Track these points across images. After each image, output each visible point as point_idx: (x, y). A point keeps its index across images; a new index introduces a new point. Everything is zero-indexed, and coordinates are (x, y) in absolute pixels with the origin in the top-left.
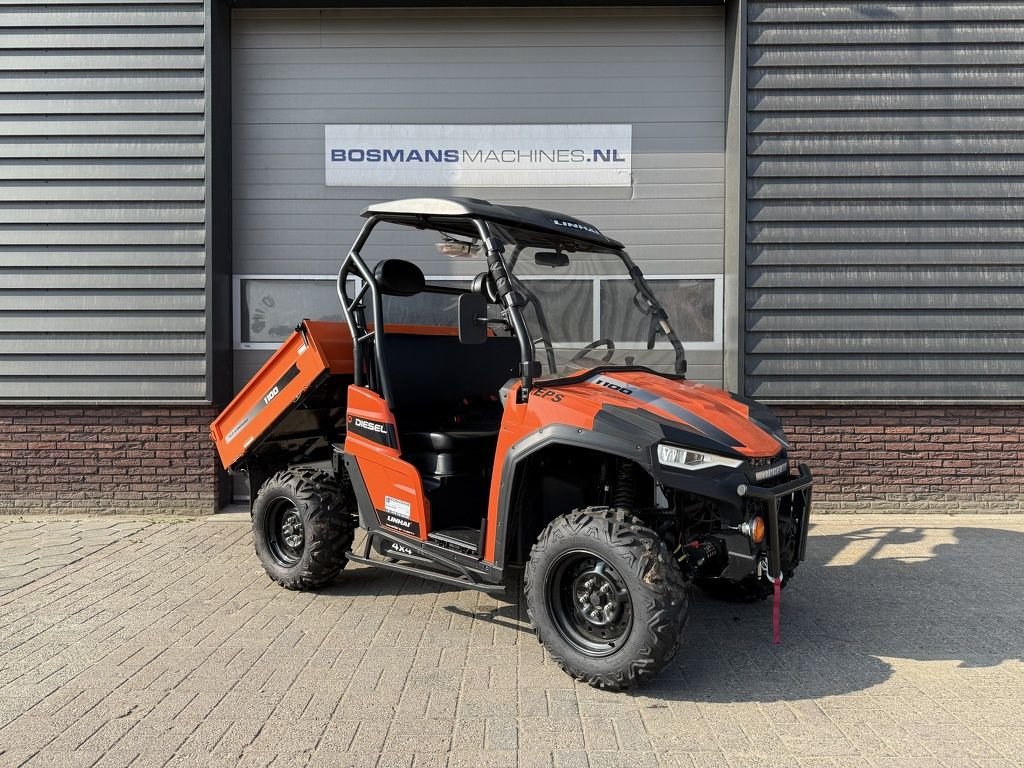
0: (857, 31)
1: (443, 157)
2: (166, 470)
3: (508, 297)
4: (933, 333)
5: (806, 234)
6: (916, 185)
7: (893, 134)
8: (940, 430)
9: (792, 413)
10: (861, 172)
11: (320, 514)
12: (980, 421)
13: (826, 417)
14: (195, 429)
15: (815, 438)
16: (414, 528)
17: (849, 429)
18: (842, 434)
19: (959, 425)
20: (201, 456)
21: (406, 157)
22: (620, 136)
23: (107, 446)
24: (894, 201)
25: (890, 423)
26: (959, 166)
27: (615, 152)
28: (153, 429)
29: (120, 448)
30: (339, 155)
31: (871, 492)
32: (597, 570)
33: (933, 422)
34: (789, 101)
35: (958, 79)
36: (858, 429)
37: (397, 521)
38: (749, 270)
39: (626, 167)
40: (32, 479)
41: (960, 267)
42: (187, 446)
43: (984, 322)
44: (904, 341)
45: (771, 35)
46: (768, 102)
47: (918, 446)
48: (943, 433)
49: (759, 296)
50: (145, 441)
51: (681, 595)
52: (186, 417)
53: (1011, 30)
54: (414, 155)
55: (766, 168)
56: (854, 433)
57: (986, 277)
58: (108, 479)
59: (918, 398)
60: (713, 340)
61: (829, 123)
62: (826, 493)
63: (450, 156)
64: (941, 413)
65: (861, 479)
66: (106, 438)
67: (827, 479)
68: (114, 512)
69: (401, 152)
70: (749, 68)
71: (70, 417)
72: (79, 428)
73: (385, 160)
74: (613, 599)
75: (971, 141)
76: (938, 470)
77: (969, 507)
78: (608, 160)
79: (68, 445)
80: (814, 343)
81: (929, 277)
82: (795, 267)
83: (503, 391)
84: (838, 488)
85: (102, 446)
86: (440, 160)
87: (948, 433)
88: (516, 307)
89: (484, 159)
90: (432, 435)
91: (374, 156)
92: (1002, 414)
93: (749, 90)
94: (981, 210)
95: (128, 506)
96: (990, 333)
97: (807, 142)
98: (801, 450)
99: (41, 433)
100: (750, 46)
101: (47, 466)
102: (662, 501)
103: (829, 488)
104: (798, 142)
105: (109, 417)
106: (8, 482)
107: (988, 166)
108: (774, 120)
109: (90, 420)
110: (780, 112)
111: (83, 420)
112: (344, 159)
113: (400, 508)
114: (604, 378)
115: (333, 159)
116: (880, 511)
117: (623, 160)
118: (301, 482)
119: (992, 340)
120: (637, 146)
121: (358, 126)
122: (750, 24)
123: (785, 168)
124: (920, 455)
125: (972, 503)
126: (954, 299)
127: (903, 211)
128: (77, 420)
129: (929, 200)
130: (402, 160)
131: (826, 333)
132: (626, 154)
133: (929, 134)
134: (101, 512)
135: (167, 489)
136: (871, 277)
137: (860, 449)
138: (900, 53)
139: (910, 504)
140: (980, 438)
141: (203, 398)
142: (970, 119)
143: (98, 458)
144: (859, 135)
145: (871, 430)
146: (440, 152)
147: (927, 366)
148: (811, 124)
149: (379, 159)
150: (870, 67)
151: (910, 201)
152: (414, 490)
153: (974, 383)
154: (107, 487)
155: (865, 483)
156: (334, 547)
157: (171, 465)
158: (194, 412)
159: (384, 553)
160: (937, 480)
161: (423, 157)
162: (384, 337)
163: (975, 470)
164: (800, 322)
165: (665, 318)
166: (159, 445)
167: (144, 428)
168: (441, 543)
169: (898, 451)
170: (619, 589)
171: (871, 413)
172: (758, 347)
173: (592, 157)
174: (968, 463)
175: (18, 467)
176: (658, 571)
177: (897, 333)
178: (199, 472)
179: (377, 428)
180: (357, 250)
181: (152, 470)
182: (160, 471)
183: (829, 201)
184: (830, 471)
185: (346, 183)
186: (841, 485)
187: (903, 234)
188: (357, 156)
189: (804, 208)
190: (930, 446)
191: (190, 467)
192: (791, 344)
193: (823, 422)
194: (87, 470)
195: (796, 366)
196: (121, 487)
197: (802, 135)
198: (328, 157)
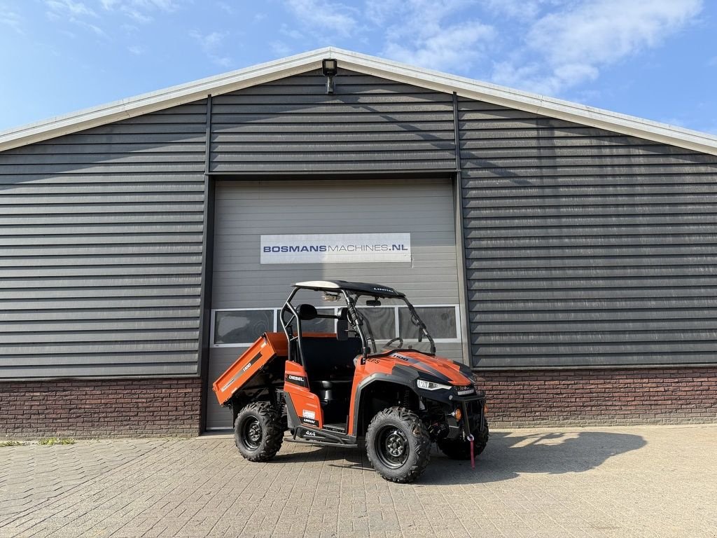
0: (514, 191)
1: (319, 249)
2: (174, 413)
3: (356, 321)
4: (564, 333)
5: (496, 285)
6: (548, 261)
7: (535, 237)
8: (573, 382)
9: (497, 374)
10: (521, 255)
11: (269, 422)
12: (592, 378)
13: (514, 376)
14: (190, 390)
15: (510, 388)
16: (317, 423)
17: (527, 383)
18: (524, 385)
19: (582, 380)
20: (193, 404)
21: (300, 249)
22: (405, 238)
23: (144, 400)
24: (538, 268)
25: (547, 379)
26: (568, 252)
27: (403, 246)
28: (168, 391)
29: (150, 402)
30: (267, 249)
31: (541, 416)
32: (395, 433)
33: (569, 378)
35: (563, 212)
36: (532, 383)
37: (309, 421)
38: (470, 303)
39: (408, 253)
40: (102, 420)
41: (574, 300)
42: (186, 399)
43: (589, 327)
44: (550, 337)
45: (473, 193)
46: (474, 223)
47: (563, 391)
48: (574, 384)
49: (476, 315)
50: (164, 398)
51: (428, 440)
52: (186, 384)
53: (586, 189)
54: (305, 249)
55: (474, 254)
56: (530, 385)
57: (587, 305)
58: (141, 419)
59: (560, 366)
60: (456, 337)
61: (503, 233)
62: (518, 417)
63: (322, 248)
64: (572, 374)
65: (536, 409)
66: (143, 397)
67: (518, 409)
68: (145, 437)
69: (298, 247)
70: (463, 208)
71: (125, 385)
72: (129, 391)
73: (290, 251)
74: (402, 445)
75: (572, 240)
76: (574, 403)
77: (592, 423)
78: (399, 249)
79: (122, 401)
80: (505, 339)
81: (559, 305)
82: (492, 301)
83: (355, 360)
84: (523, 414)
85: (140, 400)
86: (317, 250)
87: (577, 384)
88: (360, 325)
89: (338, 250)
90: (323, 382)
91: (285, 249)
92: (602, 373)
93: (464, 218)
94: (581, 272)
95: (152, 433)
96: (592, 332)
97: (494, 241)
98: (503, 394)
99: (108, 394)
100: (463, 198)
101: (111, 412)
102: (422, 407)
103: (519, 414)
104: (489, 242)
105: (145, 385)
106: (89, 422)
107: (582, 252)
108: (477, 232)
109: (135, 387)
110: (480, 228)
111: (132, 387)
112: (270, 251)
113: (310, 415)
114: (396, 354)
115: (265, 251)
116: (546, 426)
117: (407, 249)
118: (260, 408)
119: (593, 336)
120: (413, 243)
121: (276, 235)
122: (462, 188)
123: (484, 253)
124: (564, 396)
125: (592, 421)
126: (572, 316)
127: (543, 273)
128: (128, 387)
129: (555, 268)
130: (298, 251)
131: (511, 334)
132: (408, 247)
133: (553, 237)
134: (137, 437)
135: (174, 423)
136: (530, 305)
137: (533, 393)
138: (535, 200)
139: (561, 422)
140: (593, 386)
141: (195, 374)
142: (571, 230)
143: (138, 408)
144: (519, 238)
145: (538, 383)
147: (562, 350)
148: (495, 233)
149: (287, 251)
150: (521, 207)
151: (546, 268)
152: (317, 406)
153: (587, 358)
154: (142, 423)
155: (538, 411)
156: (276, 439)
157: (176, 410)
158: (190, 381)
159: (302, 437)
160: (574, 408)
161: (309, 249)
162: (302, 339)
163: (592, 403)
164: (497, 328)
165: (425, 328)
166: (171, 399)
167: (164, 390)
168: (329, 429)
169: (552, 394)
170: (404, 440)
171: (537, 374)
172: (478, 340)
173: (391, 248)
174: (588, 399)
175: (95, 413)
176: (418, 430)
177: (546, 333)
178: (191, 413)
179: (299, 379)
180: (289, 301)
181: (167, 413)
182: (170, 413)
183: (506, 269)
184: (519, 405)
185: (270, 263)
186: (525, 412)
187: (544, 284)
188: (276, 249)
189: (495, 273)
190: (569, 391)
191: (187, 411)
192: (493, 339)
193: (514, 379)
194: (132, 414)
195: (497, 350)
196: (149, 423)
197: (491, 238)
198: (262, 250)
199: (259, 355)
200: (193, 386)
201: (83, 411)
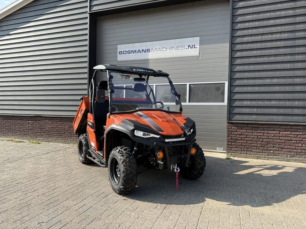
1: (146, 51)
5: (252, 67)
6: (293, 49)
7: (285, 32)
8: (301, 133)
9: (246, 125)
10: (272, 46)
13: (258, 127)
15: (254, 134)
16: (95, 150)
17: (266, 132)
18: (264, 133)
21: (137, 52)
22: (196, 40)
23: (67, 127)
24: (285, 55)
25: (282, 130)
27: (194, 46)
29: (69, 128)
30: (121, 53)
31: (274, 153)
33: (299, 130)
34: (247, 25)
36: (269, 132)
37: (93, 148)
38: (231, 80)
39: (197, 50)
40: (52, 134)
44: (288, 102)
45: (241, 4)
46: (239, 26)
47: (292, 139)
48: (303, 135)
49: (235, 88)
54: (139, 51)
55: (238, 47)
56: (268, 133)
58: (67, 135)
61: (261, 31)
62: (257, 152)
63: (148, 51)
64: (302, 128)
65: (270, 149)
66: (67, 125)
67: (258, 148)
68: (68, 143)
70: (233, 16)
71: (60, 120)
72: (61, 123)
73: (132, 53)
76: (300, 147)
78: (192, 48)
79: (59, 126)
80: (254, 103)
82: (248, 78)
84: (261, 151)
85: (65, 127)
87: (304, 135)
89: (157, 51)
91: (129, 52)
93: (233, 23)
95: (71, 142)
97: (253, 37)
98: (249, 138)
99: (54, 123)
100: (234, 9)
101: (55, 131)
103: (258, 151)
104: (249, 38)
105: (67, 120)
106: (48, 135)
108: (241, 31)
109: (64, 121)
110: (244, 29)
111: (62, 121)
113: (93, 144)
115: (119, 54)
116: (277, 160)
117: (197, 48)
120: (201, 43)
121: (125, 45)
122: (233, 1)
123: (245, 46)
124: (293, 142)
127: (289, 58)
128: (60, 121)
129: (298, 54)
130: (136, 53)
131: (258, 100)
132: (198, 46)
134: (65, 143)
136: (275, 81)
137: (270, 139)
138: (288, 4)
139: (289, 158)
143: (65, 130)
144: (272, 33)
145: (274, 132)
148: (254, 31)
149: (130, 53)
150: (277, 10)
151: (291, 54)
154: (66, 137)
155: (272, 150)
160: (299, 151)
161: (141, 52)
164: (249, 96)
169: (284, 140)
171: (274, 127)
172: (235, 104)
173: (187, 47)
175: (50, 131)
179: (91, 124)
183: (260, 56)
184: (259, 145)
185: (122, 60)
186: (263, 150)
187: (288, 66)
188: (125, 52)
189: (251, 59)
190: (297, 139)
192: (245, 103)
193: (257, 129)
194: (63, 133)
195: (247, 110)
196: (69, 137)
197: (251, 35)
198: (118, 53)
199: (82, 109)
201: (45, 130)
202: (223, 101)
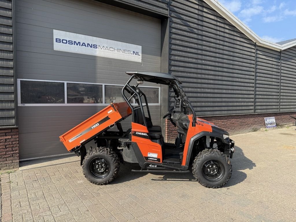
0: (188, 34)
1: (93, 46)
4: (199, 102)
6: (197, 70)
7: (194, 58)
11: (116, 161)
14: (10, 137)
20: (13, 147)
21: (81, 44)
22: (139, 48)
26: (203, 67)
30: (58, 40)
34: (177, 47)
35: (204, 48)
41: (203, 88)
42: (6, 144)
45: (174, 30)
46: (173, 47)
52: (6, 133)
54: (84, 44)
55: (172, 63)
61: (184, 54)
63: (95, 46)
70: (170, 38)
73: (74, 44)
75: (205, 62)
78: (136, 54)
89: (105, 49)
91: (70, 42)
93: (170, 43)
94: (206, 76)
96: (207, 102)
100: (170, 32)
108: (174, 51)
110: (175, 49)
112: (60, 42)
113: (153, 155)
115: (56, 42)
117: (140, 55)
121: (65, 32)
122: (170, 27)
123: (176, 63)
127: (195, 75)
129: (199, 74)
130: (80, 45)
132: (140, 54)
133: (199, 59)
136: (190, 89)
138: (195, 40)
141: (14, 125)
144: (188, 57)
146: (92, 45)
147: (198, 109)
148: (180, 53)
149: (72, 44)
150: (190, 42)
151: (196, 73)
158: (10, 131)
161: (87, 45)
173: (133, 53)
178: (12, 153)
179: (145, 134)
185: (61, 50)
188: (65, 42)
191: (8, 151)
198: (55, 40)
199: (107, 118)
200: (12, 134)
202: (158, 102)
